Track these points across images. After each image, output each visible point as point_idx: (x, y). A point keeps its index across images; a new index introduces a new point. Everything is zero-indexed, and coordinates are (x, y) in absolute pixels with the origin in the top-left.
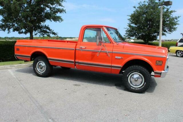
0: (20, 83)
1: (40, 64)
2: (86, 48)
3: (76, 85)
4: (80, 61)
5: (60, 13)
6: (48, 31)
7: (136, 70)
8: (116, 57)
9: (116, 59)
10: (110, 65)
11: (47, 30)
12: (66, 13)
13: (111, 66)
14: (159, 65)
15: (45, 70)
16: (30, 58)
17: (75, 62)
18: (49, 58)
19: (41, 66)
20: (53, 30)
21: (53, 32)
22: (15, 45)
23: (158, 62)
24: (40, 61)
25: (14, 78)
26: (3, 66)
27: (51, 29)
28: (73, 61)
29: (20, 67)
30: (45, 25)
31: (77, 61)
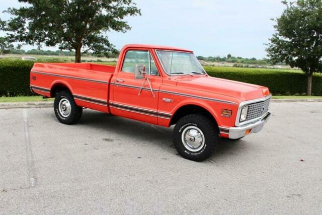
0: (27, 130)
1: (63, 103)
2: (124, 82)
3: (106, 140)
4: (115, 103)
5: (131, 15)
6: (106, 47)
7: (193, 123)
8: (164, 99)
9: (164, 102)
10: (155, 111)
11: (104, 45)
12: (141, 15)
13: (157, 114)
14: (227, 116)
15: (69, 114)
16: (49, 92)
17: (108, 104)
18: (74, 94)
19: (64, 107)
20: (115, 46)
21: (114, 48)
22: (31, 71)
23: (225, 111)
24: (64, 98)
25: (24, 122)
26: (16, 103)
27: (110, 44)
28: (106, 101)
29: (43, 106)
30: (102, 36)
31: (110, 102)
